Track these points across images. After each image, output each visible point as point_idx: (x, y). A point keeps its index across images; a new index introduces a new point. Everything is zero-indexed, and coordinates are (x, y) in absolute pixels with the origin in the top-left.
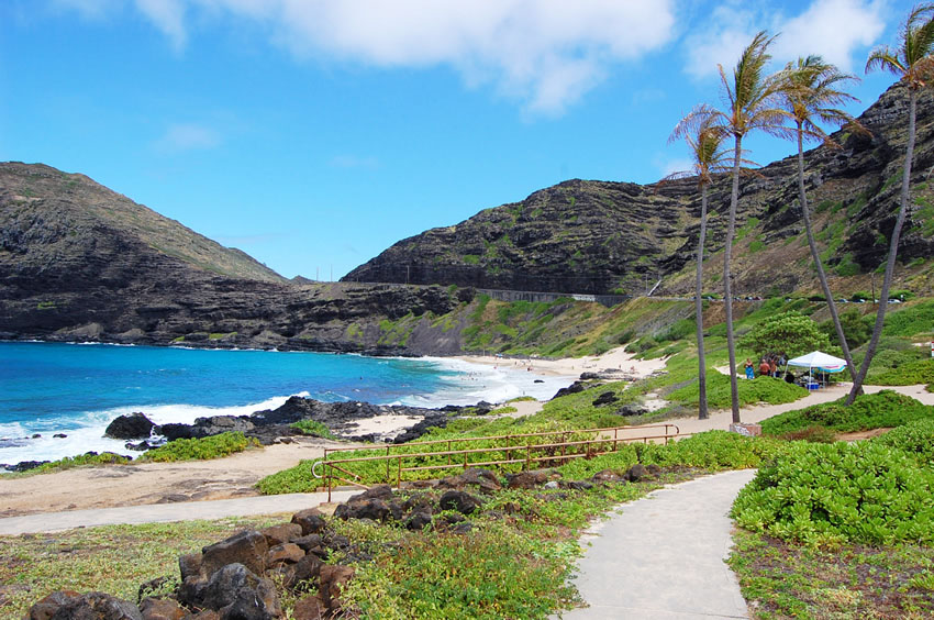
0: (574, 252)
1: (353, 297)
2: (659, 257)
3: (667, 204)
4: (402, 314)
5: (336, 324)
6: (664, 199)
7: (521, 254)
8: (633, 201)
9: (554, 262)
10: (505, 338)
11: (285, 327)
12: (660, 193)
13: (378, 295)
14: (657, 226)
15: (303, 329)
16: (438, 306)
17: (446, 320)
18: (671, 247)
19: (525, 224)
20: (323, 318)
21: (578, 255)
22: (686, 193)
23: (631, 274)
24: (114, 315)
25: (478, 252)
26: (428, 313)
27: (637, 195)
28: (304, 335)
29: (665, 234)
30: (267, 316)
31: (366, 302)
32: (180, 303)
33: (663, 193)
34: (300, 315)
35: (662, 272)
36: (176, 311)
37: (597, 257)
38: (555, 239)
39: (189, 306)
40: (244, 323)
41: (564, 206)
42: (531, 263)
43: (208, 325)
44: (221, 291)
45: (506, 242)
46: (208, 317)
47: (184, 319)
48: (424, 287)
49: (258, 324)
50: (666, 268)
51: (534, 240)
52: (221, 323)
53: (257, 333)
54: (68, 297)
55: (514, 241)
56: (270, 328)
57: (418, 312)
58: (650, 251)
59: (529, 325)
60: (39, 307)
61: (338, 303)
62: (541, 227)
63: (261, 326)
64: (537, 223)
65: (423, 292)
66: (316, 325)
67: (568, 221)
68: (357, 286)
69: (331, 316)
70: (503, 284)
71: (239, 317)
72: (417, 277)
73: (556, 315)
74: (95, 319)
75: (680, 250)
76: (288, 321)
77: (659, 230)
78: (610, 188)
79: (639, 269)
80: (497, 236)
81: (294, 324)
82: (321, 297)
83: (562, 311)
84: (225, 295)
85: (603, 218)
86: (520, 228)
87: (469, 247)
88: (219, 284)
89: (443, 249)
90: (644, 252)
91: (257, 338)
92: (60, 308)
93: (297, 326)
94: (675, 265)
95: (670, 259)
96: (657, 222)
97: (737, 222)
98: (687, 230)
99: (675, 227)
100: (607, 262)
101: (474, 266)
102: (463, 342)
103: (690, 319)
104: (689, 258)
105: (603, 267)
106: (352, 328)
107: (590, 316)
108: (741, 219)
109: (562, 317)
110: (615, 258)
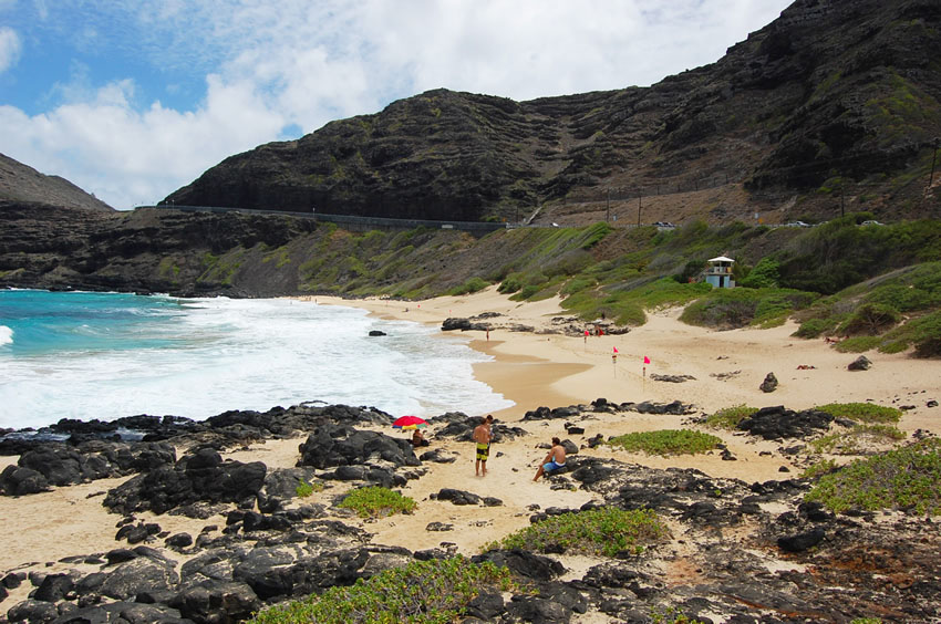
0: (439, 172)
1: (168, 224)
2: (539, 181)
3: (547, 123)
4: (228, 246)
5: (146, 258)
6: (543, 118)
7: (376, 175)
8: (508, 119)
9: (414, 185)
10: (354, 275)
11: (84, 262)
12: (538, 111)
13: (200, 223)
14: (535, 147)
15: (105, 264)
16: (274, 237)
17: (282, 255)
18: (551, 171)
19: (381, 139)
20: (131, 250)
21: (443, 176)
22: (568, 112)
23: (506, 200)
25: (325, 171)
26: (261, 245)
27: (512, 112)
28: (107, 272)
29: (546, 156)
30: (64, 249)
31: (185, 231)
33: (543, 112)
34: (103, 247)
35: (540, 199)
37: (467, 179)
38: (415, 158)
40: (34, 257)
41: (427, 119)
42: (387, 185)
44: (8, 218)
45: (359, 160)
48: (256, 213)
49: (51, 259)
50: (546, 193)
51: (390, 158)
52: (4, 258)
53: (49, 269)
55: (366, 159)
56: (66, 264)
57: (248, 243)
58: (527, 174)
59: (383, 260)
61: (149, 232)
62: (400, 142)
63: (55, 261)
64: (397, 138)
65: (254, 218)
66: (121, 260)
67: (434, 137)
68: (176, 212)
69: (141, 248)
70: (352, 208)
71: (28, 250)
72: (248, 198)
73: (417, 246)
75: (565, 172)
76: (88, 255)
77: (538, 152)
78: (481, 102)
79: (515, 194)
80: (346, 153)
81: (96, 258)
82: (129, 226)
83: (423, 242)
84: (12, 223)
85: (473, 135)
86: (374, 144)
87: (314, 165)
88: (6, 209)
89: (282, 167)
90: (521, 175)
91: (48, 276)
93: (99, 260)
94: (558, 189)
95: (551, 183)
96: (535, 142)
97: (629, 143)
98: (571, 152)
99: (556, 149)
100: (478, 184)
101: (318, 187)
102: (302, 278)
103: (586, 248)
104: (574, 182)
105: (472, 191)
106: (166, 263)
107: (458, 247)
108: (633, 140)
109: (424, 249)
110: (487, 181)
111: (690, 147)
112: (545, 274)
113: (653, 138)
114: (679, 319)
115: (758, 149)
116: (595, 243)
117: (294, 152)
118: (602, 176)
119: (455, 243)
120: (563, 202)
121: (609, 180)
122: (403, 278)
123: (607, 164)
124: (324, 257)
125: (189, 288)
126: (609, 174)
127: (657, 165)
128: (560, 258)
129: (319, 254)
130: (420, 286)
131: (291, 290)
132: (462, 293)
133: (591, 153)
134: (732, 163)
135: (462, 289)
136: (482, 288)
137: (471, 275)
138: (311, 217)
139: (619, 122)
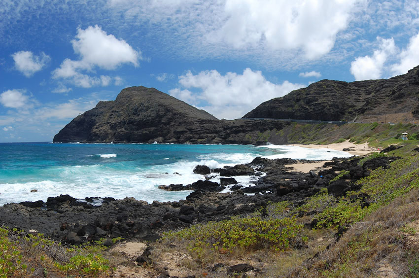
0: (327, 106)
1: (247, 124)
2: (356, 108)
3: (358, 90)
4: (265, 130)
5: (241, 134)
6: (356, 88)
7: (307, 107)
8: (346, 88)
9: (320, 110)
11: (223, 136)
12: (354, 85)
13: (256, 123)
14: (354, 97)
15: (230, 136)
16: (279, 127)
17: (281, 132)
18: (360, 105)
19: (308, 96)
20: (237, 132)
21: (328, 107)
22: (363, 86)
23: (347, 114)
24: (166, 134)
25: (292, 106)
26: (275, 129)
27: (346, 86)
28: (230, 139)
29: (357, 100)
30: (217, 132)
31: (252, 126)
32: (187, 129)
33: (356, 86)
34: (228, 131)
35: (357, 114)
36: (186, 132)
37: (335, 108)
38: (319, 101)
39: (191, 130)
40: (210, 135)
41: (322, 89)
42: (311, 110)
43: (197, 136)
45: (302, 102)
46: (197, 134)
47: (188, 134)
48: (273, 120)
50: (358, 112)
51: (312, 102)
52: (201, 135)
53: (214, 139)
54: (152, 129)
55: (304, 102)
56: (218, 137)
57: (271, 129)
58: (353, 106)
59: (311, 133)
60: (144, 133)
61: (242, 126)
62: (314, 97)
63: (215, 136)
64: (313, 95)
65: (272, 121)
66: (234, 135)
67: (324, 95)
68: (249, 120)
69: (239, 132)
70: (301, 118)
71: (207, 133)
72: (270, 115)
73: (322, 129)
74: (161, 136)
75: (363, 106)
76: (224, 134)
77: (355, 99)
78: (338, 83)
79: (349, 113)
80: (298, 100)
81: (227, 135)
82: (235, 125)
83: (323, 127)
84: (202, 125)
85: (336, 94)
86: (307, 97)
87: (288, 104)
88: (200, 121)
89: (279, 106)
90: (351, 106)
91: (214, 140)
92: (150, 132)
93: (228, 135)
94: (362, 111)
95: (360, 109)
96: (354, 96)
97: (381, 97)
98: (365, 99)
99: (360, 98)
100: (338, 110)
101: (290, 111)
102: (288, 139)
103: (372, 130)
104: (367, 109)
105: (337, 112)
106: (247, 136)
107: (334, 129)
108: (383, 96)
109: (324, 130)
110: (341, 108)
111: (398, 100)
112: (362, 137)
113: (388, 96)
115: (415, 102)
116: (374, 128)
117: (282, 101)
118: (374, 107)
119: (333, 128)
120: (364, 115)
121: (376, 108)
122: (319, 138)
123: (375, 104)
124: (294, 133)
125: (255, 143)
126: (376, 107)
127: (390, 105)
128: (366, 132)
129: (292, 132)
130: (325, 141)
131: (286, 143)
132: (338, 143)
133: (371, 100)
134: (409, 105)
135: (337, 141)
136: (344, 141)
137: (339, 137)
138: (289, 121)
139: (378, 90)
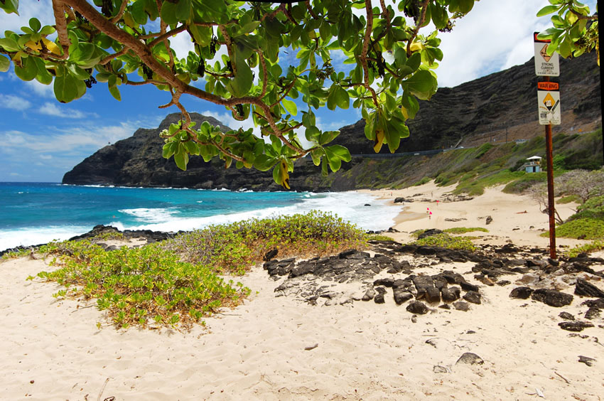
2: (462, 125)
3: (467, 95)
5: (301, 178)
6: (465, 93)
8: (447, 97)
10: (377, 179)
12: (462, 90)
14: (460, 109)
16: (346, 166)
17: (349, 173)
18: (469, 119)
22: (478, 87)
23: (445, 138)
24: (218, 177)
26: (341, 170)
27: (448, 94)
29: (465, 112)
33: (464, 90)
35: (462, 134)
36: (239, 175)
37: (425, 130)
43: (251, 181)
46: (252, 178)
47: (242, 179)
50: (465, 131)
52: (257, 180)
53: (270, 184)
54: (201, 170)
58: (456, 123)
59: (389, 172)
60: (190, 174)
61: (302, 168)
66: (293, 179)
69: (300, 174)
73: (403, 165)
74: (211, 179)
75: (474, 119)
77: (461, 111)
79: (449, 134)
83: (406, 162)
85: (428, 109)
89: (349, 136)
90: (452, 124)
91: (270, 186)
92: (197, 174)
94: (471, 129)
95: (468, 126)
96: (460, 107)
97: (511, 98)
98: (479, 108)
99: (471, 108)
100: (430, 132)
101: (363, 143)
102: (357, 183)
103: (478, 158)
104: (479, 123)
105: (428, 136)
106: (308, 180)
107: (421, 163)
108: (513, 95)
109: (407, 166)
110: (435, 130)
112: (454, 172)
113: (524, 92)
114: (502, 191)
115: (586, 87)
116: (483, 154)
117: (353, 129)
118: (495, 118)
119: (420, 161)
120: (473, 134)
121: (498, 119)
122: (397, 180)
123: (497, 111)
124: (365, 173)
125: (316, 189)
126: (498, 116)
127: (525, 107)
128: (463, 164)
129: (363, 172)
130: (402, 183)
131: (353, 188)
132: (419, 185)
133: (488, 107)
134: (569, 98)
135: (419, 183)
136: (428, 181)
137: (424, 176)
138: (360, 156)
139: (503, 89)
